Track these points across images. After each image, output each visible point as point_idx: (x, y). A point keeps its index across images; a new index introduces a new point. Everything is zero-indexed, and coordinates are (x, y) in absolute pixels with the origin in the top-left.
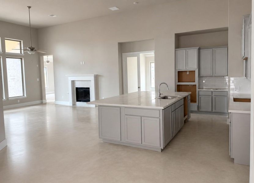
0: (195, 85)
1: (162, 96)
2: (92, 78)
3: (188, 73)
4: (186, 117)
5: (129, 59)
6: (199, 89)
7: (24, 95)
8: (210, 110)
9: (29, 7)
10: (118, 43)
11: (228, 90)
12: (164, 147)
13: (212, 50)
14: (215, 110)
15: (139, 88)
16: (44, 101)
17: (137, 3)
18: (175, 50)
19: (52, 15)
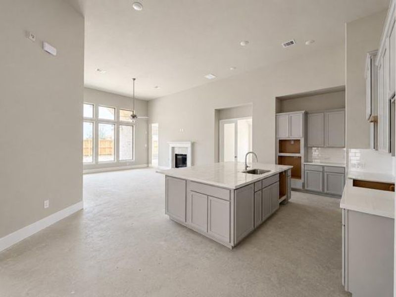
0: (300, 158)
1: (248, 169)
2: (189, 145)
3: (292, 143)
4: (283, 198)
5: (226, 126)
6: (305, 162)
7: (133, 159)
8: (320, 190)
9: (134, 79)
10: (216, 110)
11: (345, 166)
12: (235, 243)
13: (323, 114)
14: (328, 190)
15: (236, 157)
16: (150, 165)
17: (235, 68)
18: (276, 115)
19: (157, 87)
